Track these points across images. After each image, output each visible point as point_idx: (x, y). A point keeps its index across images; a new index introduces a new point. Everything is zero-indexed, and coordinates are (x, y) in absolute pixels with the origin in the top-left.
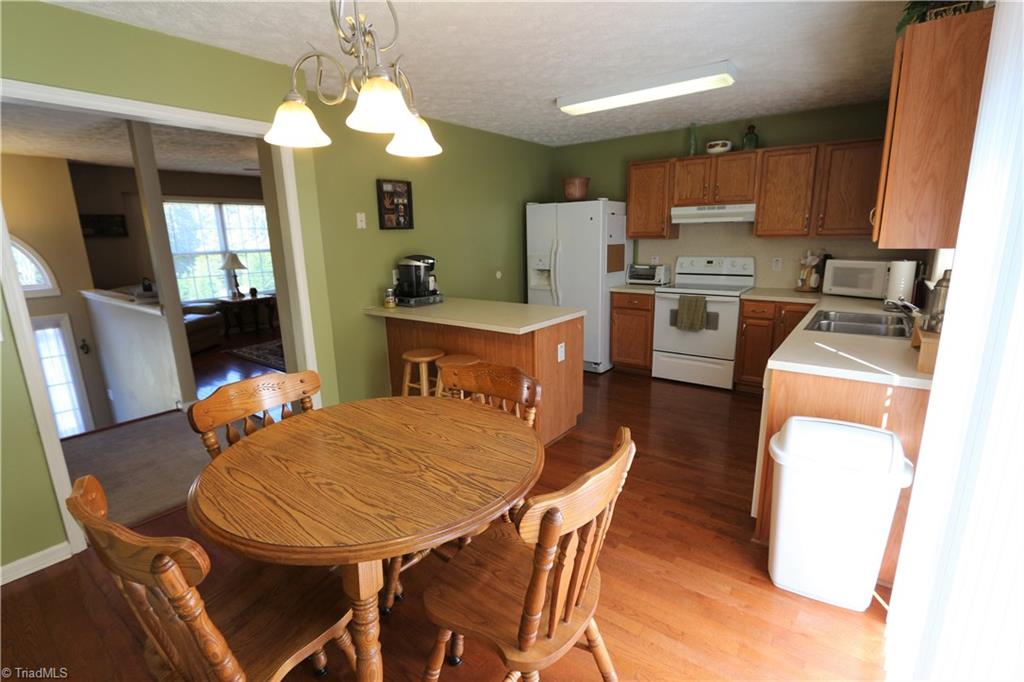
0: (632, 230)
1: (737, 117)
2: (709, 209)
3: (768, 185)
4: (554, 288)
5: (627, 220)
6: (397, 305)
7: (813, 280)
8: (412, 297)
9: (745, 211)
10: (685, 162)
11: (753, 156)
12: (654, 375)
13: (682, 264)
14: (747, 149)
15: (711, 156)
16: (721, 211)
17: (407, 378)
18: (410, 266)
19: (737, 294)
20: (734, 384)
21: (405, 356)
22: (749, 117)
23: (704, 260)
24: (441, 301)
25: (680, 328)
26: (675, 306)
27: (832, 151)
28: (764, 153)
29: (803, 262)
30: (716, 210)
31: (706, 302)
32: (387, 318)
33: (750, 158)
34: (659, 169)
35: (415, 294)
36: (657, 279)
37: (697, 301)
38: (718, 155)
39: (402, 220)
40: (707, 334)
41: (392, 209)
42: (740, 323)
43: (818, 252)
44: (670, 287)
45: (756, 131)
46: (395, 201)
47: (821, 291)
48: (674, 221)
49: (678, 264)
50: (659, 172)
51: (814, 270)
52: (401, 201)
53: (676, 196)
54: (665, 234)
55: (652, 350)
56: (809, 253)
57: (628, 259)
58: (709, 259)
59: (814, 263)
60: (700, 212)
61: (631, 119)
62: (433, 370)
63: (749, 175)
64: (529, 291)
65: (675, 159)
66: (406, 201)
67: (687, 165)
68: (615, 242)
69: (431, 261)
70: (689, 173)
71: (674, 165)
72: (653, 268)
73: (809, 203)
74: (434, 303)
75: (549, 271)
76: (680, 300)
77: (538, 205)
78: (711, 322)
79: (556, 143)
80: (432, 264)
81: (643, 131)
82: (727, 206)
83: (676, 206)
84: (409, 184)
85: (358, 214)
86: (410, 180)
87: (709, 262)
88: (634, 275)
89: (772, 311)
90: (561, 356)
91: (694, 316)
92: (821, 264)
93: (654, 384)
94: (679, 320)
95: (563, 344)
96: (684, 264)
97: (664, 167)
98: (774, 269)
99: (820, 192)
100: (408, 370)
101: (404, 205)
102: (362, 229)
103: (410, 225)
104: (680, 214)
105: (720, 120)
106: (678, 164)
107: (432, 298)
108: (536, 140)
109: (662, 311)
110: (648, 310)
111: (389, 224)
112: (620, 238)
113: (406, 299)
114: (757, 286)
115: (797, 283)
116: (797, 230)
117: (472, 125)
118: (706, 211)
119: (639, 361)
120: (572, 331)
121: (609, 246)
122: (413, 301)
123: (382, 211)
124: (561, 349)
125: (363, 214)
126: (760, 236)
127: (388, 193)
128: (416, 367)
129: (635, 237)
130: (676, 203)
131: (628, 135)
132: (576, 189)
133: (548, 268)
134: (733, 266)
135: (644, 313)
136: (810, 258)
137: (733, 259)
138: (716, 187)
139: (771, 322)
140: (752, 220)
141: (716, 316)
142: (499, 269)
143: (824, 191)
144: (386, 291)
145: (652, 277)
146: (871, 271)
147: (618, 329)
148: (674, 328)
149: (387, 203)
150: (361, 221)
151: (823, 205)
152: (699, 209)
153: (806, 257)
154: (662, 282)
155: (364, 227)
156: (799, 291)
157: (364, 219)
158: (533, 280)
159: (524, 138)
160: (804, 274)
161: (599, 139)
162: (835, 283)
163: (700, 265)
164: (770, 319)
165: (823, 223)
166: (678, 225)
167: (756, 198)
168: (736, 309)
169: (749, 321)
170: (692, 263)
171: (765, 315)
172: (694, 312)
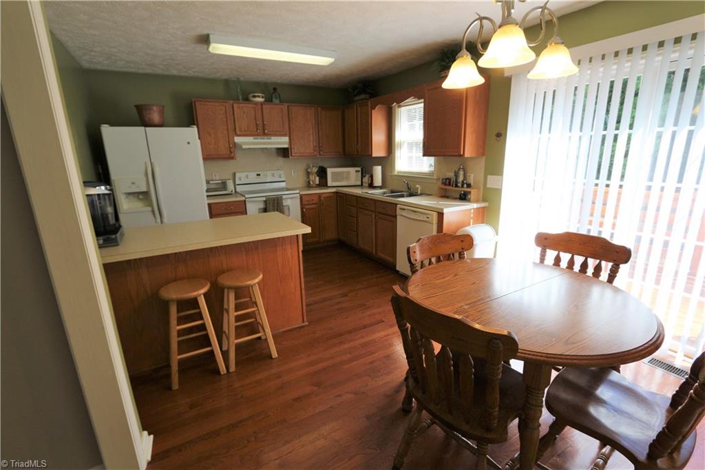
0: (205, 153)
2: (261, 139)
3: (293, 126)
9: (283, 141)
10: (239, 105)
11: (282, 107)
14: (276, 102)
15: (255, 103)
16: (268, 141)
19: (298, 191)
23: (254, 174)
26: (263, 206)
29: (308, 171)
30: (265, 140)
31: (281, 199)
34: (221, 107)
36: (229, 190)
37: (278, 200)
38: (261, 103)
42: (302, 209)
45: (278, 91)
47: (327, 185)
49: (237, 178)
50: (222, 109)
51: (316, 175)
53: (238, 129)
54: (232, 156)
58: (258, 173)
59: (315, 171)
60: (255, 141)
63: (281, 118)
65: (232, 101)
67: (241, 107)
70: (244, 112)
71: (233, 105)
75: (147, 192)
76: (265, 202)
78: (286, 212)
82: (272, 138)
83: (239, 135)
87: (258, 175)
96: (241, 177)
97: (225, 106)
104: (242, 142)
106: (235, 105)
110: (243, 212)
116: (311, 153)
118: (259, 140)
126: (293, 156)
130: (238, 133)
136: (313, 168)
137: (273, 172)
138: (264, 124)
140: (288, 147)
141: (288, 207)
146: (348, 172)
151: (321, 139)
152: (254, 139)
153: (311, 168)
154: (233, 192)
158: (125, 205)
160: (312, 177)
163: (252, 177)
164: (316, 204)
167: (288, 134)
168: (298, 201)
169: (306, 207)
170: (247, 177)
171: (314, 202)
172: (277, 206)
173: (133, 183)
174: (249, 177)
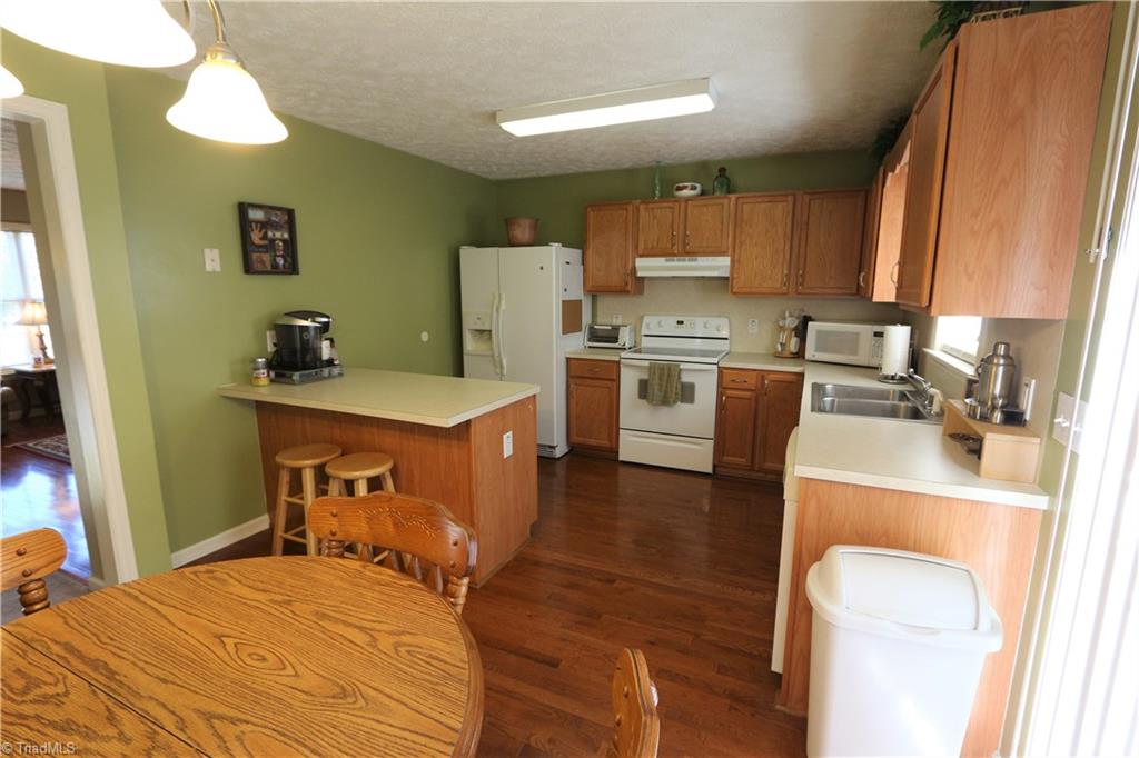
0: (590, 284)
1: (706, 157)
2: (678, 260)
3: (743, 236)
4: (497, 354)
5: (584, 271)
6: (272, 381)
7: (793, 345)
8: (297, 369)
9: (719, 265)
10: (651, 205)
11: (726, 201)
12: (621, 458)
13: (648, 325)
14: (718, 194)
15: (678, 200)
16: (693, 264)
17: (284, 489)
18: (292, 326)
19: (715, 360)
20: (714, 466)
21: (279, 459)
22: (719, 158)
23: (674, 320)
24: (341, 375)
25: (651, 402)
26: (645, 376)
27: (810, 200)
28: (738, 198)
29: (781, 324)
30: (687, 263)
31: (680, 370)
32: (257, 402)
33: (723, 205)
34: (620, 212)
35: (300, 364)
36: (621, 341)
37: (669, 369)
38: (688, 199)
39: (281, 261)
40: (683, 407)
41: (266, 246)
42: (719, 395)
43: (796, 313)
44: (635, 352)
45: (727, 174)
46: (270, 234)
47: (804, 357)
48: (640, 274)
49: (644, 325)
50: (621, 216)
51: (793, 334)
52: (278, 235)
53: (641, 246)
54: (629, 288)
55: (618, 428)
56: (787, 314)
57: (586, 319)
58: (680, 319)
59: (793, 326)
60: (669, 264)
61: (587, 149)
62: (322, 478)
63: (722, 223)
64: (465, 358)
65: (639, 201)
66: (286, 236)
67: (653, 209)
68: (571, 296)
69: (326, 320)
70: (655, 217)
71: (638, 209)
72: (616, 329)
73: (787, 256)
74: (330, 376)
75: (490, 331)
76: (650, 368)
77: (475, 249)
78: (687, 393)
79: (496, 174)
80: (328, 323)
81: (600, 168)
82: (699, 258)
83: (642, 256)
84: (290, 213)
85: (207, 252)
86: (291, 207)
87: (679, 323)
88: (595, 336)
89: (754, 381)
90: (508, 450)
91: (665, 387)
92: (800, 328)
93: (623, 471)
94: (650, 391)
95: (510, 434)
96: (651, 323)
97: (626, 209)
98: (750, 331)
99: (799, 246)
100: (285, 478)
101: (284, 241)
102: (214, 272)
103: (292, 268)
104: (647, 266)
105: (688, 159)
106: (641, 206)
107: (326, 371)
108: (471, 169)
109: (629, 382)
110: (612, 380)
111: (259, 267)
112: (577, 293)
113: (288, 373)
114: (733, 350)
115: (776, 348)
116: (776, 289)
117: (386, 141)
118: (676, 263)
119: (605, 443)
120: (521, 414)
121: (563, 301)
122: (296, 376)
123: (247, 247)
124: (508, 439)
125: (216, 251)
126: (735, 293)
127: (257, 222)
128: (296, 475)
129: (595, 292)
130: (641, 252)
131: (581, 170)
132: (522, 231)
133: (488, 328)
134: (705, 326)
135: (609, 383)
136: (789, 320)
137: (707, 319)
138: (686, 235)
139: (754, 394)
140: (727, 275)
141: (691, 387)
142: (425, 330)
143: (803, 244)
144: (254, 361)
145: (616, 340)
146: (856, 335)
147: (577, 404)
148: (644, 401)
149: (256, 237)
150: (212, 260)
151: (802, 260)
152: (667, 261)
153: (785, 319)
154: (627, 346)
155: (218, 269)
156: (778, 356)
157: (217, 259)
158: (470, 344)
159: (455, 165)
160: (783, 337)
161: (547, 173)
162: (818, 349)
163: (669, 325)
164: (752, 390)
165: (803, 281)
166: (643, 278)
167: (730, 250)
168: (714, 378)
169: (729, 392)
170: (659, 324)
171: (746, 386)
172: (668, 382)
173: (479, 319)
174: (663, 323)
